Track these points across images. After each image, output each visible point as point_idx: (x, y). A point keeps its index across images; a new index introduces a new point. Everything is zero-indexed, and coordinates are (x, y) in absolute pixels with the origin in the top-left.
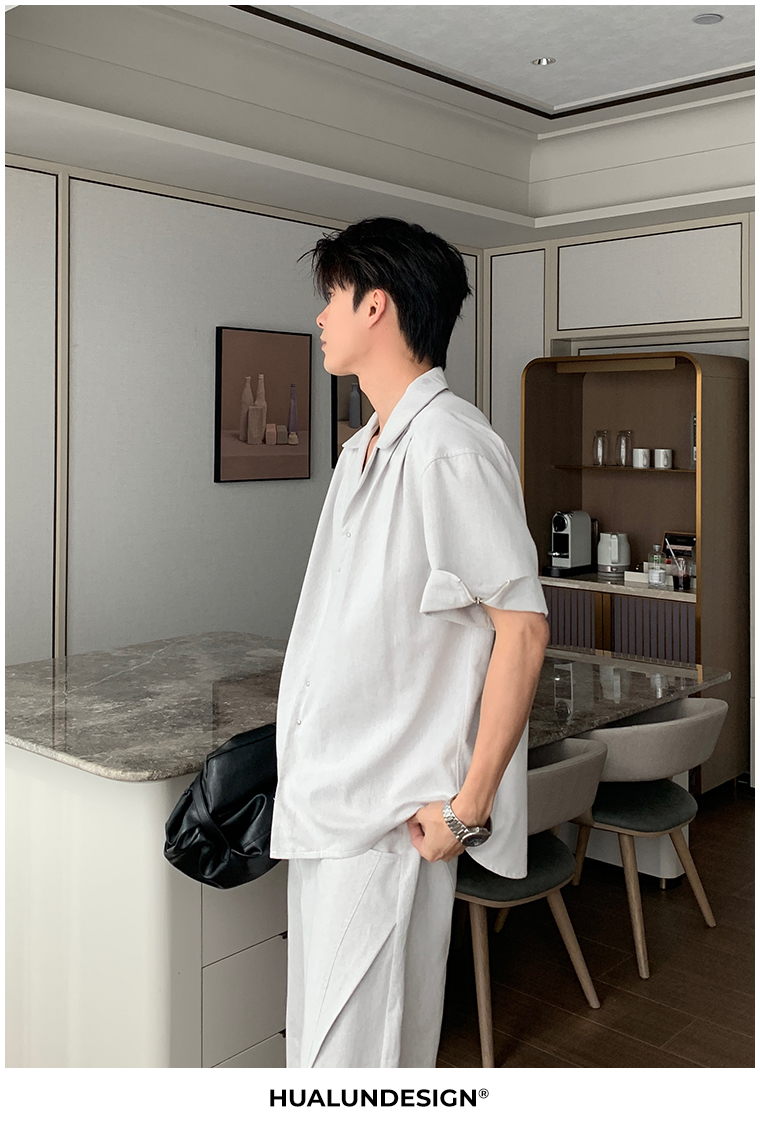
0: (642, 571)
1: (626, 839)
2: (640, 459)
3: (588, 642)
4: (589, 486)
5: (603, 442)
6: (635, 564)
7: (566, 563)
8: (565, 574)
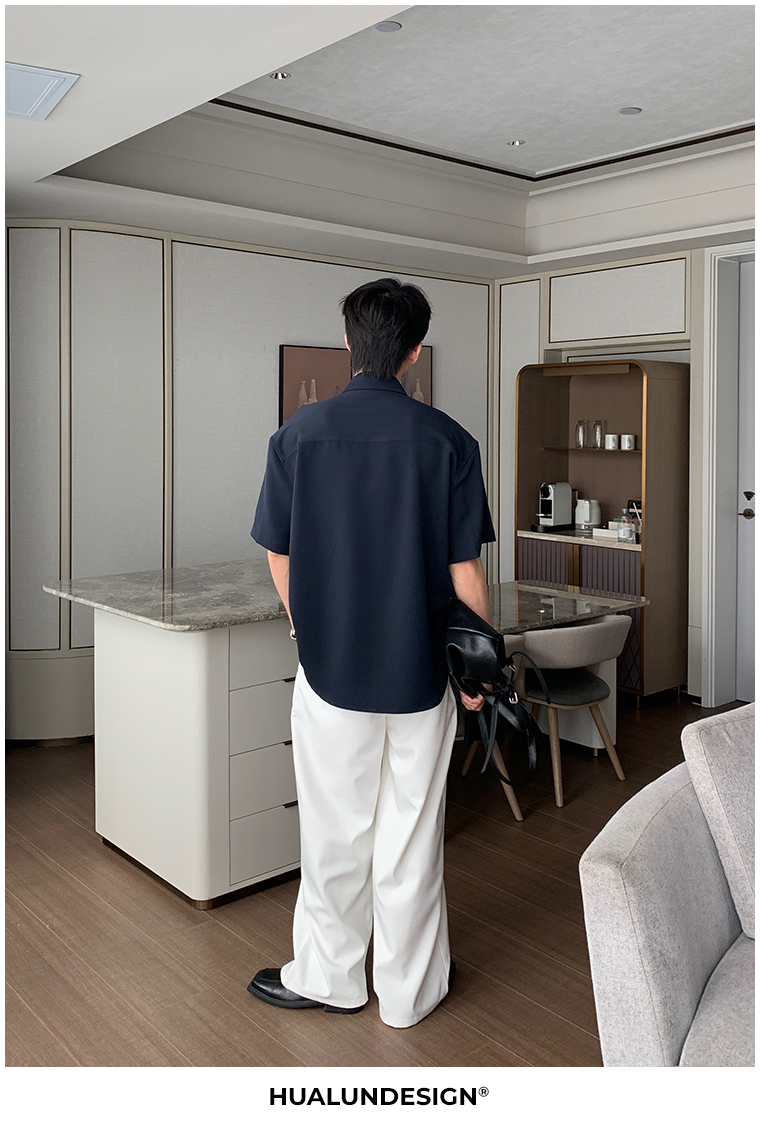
0: (607, 528)
1: (551, 711)
2: (610, 444)
3: (563, 580)
4: (573, 462)
5: (584, 430)
6: (603, 525)
7: (550, 522)
8: (548, 530)
